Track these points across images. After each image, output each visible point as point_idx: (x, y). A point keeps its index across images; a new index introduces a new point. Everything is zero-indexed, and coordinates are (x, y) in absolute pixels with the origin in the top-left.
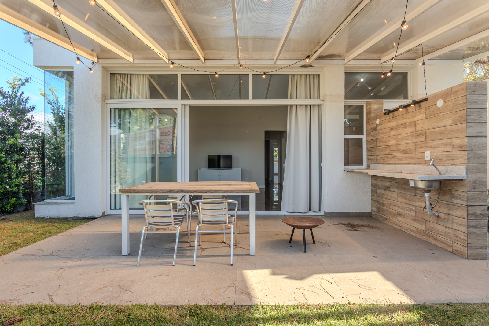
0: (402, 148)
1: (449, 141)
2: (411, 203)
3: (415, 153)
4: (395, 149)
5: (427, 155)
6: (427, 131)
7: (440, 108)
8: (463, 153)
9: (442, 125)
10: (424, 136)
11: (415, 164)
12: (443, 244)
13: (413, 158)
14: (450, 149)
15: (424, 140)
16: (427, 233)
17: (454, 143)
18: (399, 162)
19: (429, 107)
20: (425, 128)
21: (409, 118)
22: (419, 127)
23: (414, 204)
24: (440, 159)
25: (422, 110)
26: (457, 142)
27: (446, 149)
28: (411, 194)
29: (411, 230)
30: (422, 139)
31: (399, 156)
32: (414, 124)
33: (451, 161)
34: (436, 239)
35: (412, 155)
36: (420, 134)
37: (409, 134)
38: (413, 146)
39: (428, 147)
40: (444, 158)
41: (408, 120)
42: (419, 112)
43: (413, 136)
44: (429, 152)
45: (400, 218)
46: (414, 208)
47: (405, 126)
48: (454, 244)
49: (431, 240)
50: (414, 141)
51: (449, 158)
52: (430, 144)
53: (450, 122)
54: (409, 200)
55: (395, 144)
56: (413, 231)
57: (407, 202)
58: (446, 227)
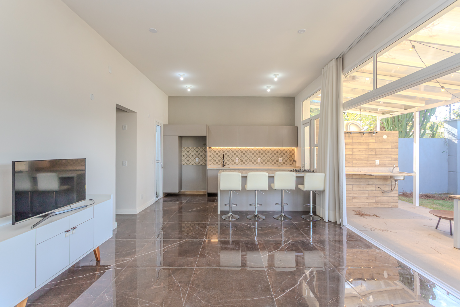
0: (357, 157)
1: (390, 156)
2: (365, 189)
3: (368, 160)
4: (351, 158)
5: (377, 162)
6: (376, 149)
7: (385, 139)
8: (397, 162)
9: (386, 148)
10: (375, 152)
11: (368, 167)
12: (386, 206)
13: (367, 164)
14: (390, 160)
15: (375, 154)
16: (376, 203)
17: (392, 157)
18: (354, 165)
19: (378, 137)
20: (375, 148)
21: (363, 140)
22: (371, 146)
23: (367, 190)
24: (384, 164)
25: (373, 138)
26: (394, 156)
27: (388, 159)
28: (364, 184)
29: (364, 205)
30: (373, 153)
31: (354, 162)
32: (368, 144)
33: (391, 165)
34: (382, 204)
35: (366, 162)
36: (372, 151)
37: (363, 149)
38: (367, 157)
39: (377, 158)
40: (387, 164)
41: (362, 141)
42: (371, 138)
43: (366, 151)
44: (378, 161)
45: (354, 201)
46: (367, 192)
47: (360, 144)
48: (392, 203)
49: (379, 206)
50: (367, 153)
51: (389, 164)
52: (378, 156)
53: (390, 147)
54: (363, 188)
55: (351, 154)
56: (366, 205)
57: (362, 189)
58: (388, 197)
